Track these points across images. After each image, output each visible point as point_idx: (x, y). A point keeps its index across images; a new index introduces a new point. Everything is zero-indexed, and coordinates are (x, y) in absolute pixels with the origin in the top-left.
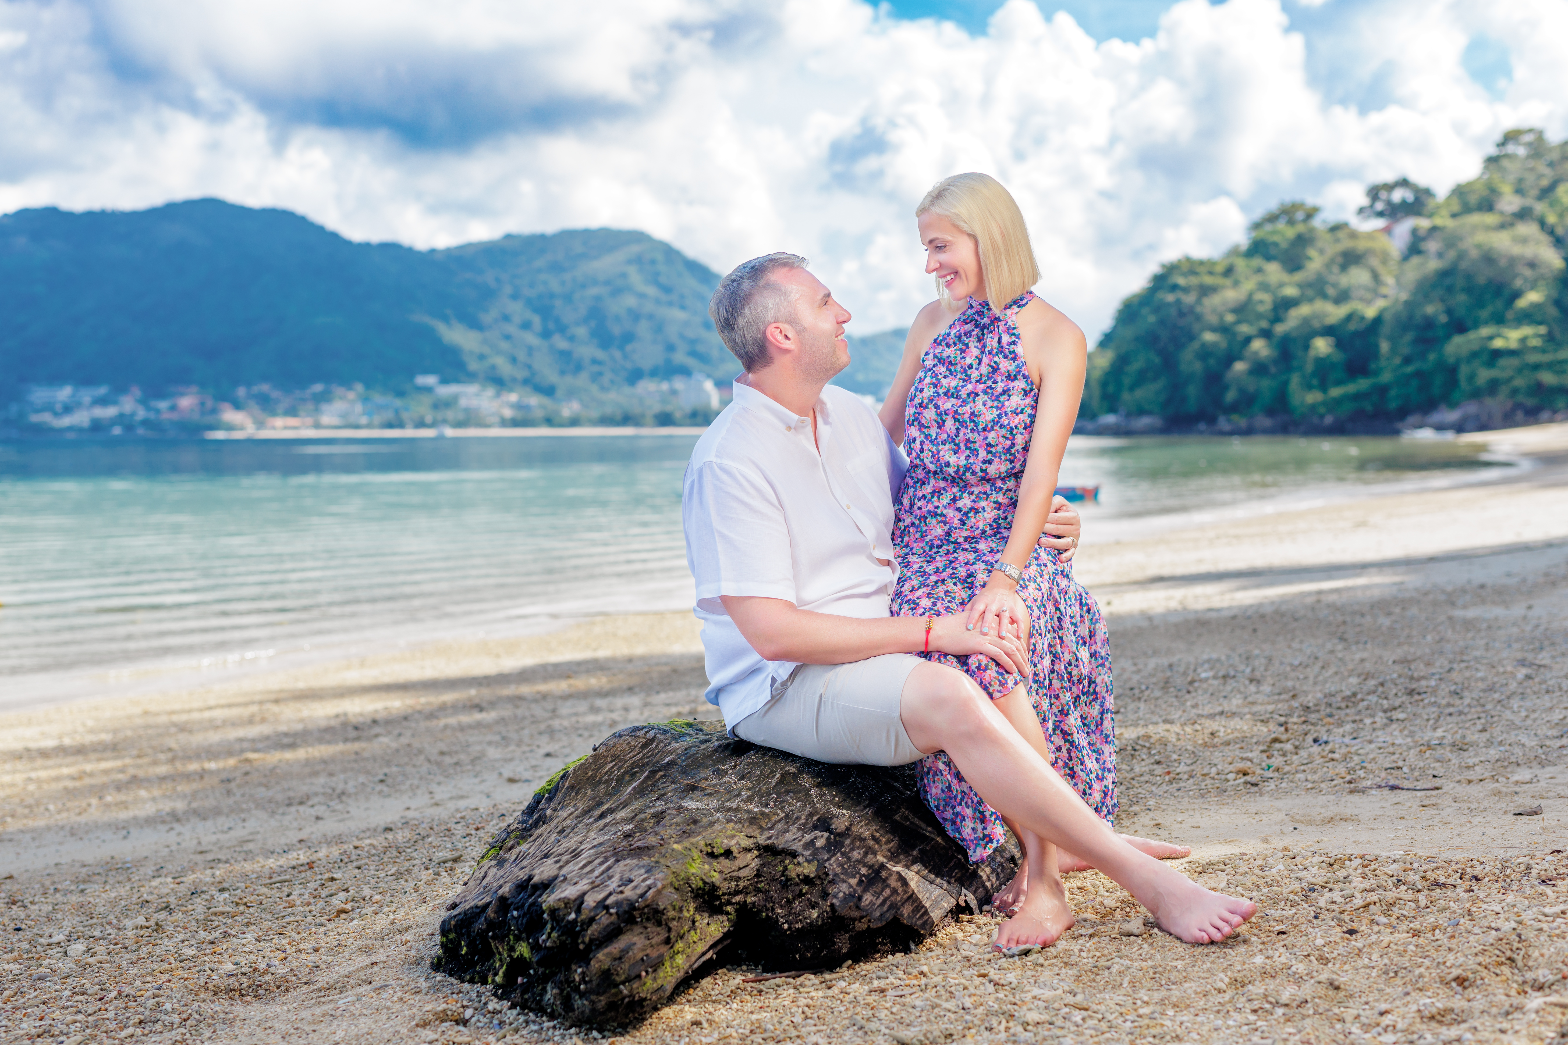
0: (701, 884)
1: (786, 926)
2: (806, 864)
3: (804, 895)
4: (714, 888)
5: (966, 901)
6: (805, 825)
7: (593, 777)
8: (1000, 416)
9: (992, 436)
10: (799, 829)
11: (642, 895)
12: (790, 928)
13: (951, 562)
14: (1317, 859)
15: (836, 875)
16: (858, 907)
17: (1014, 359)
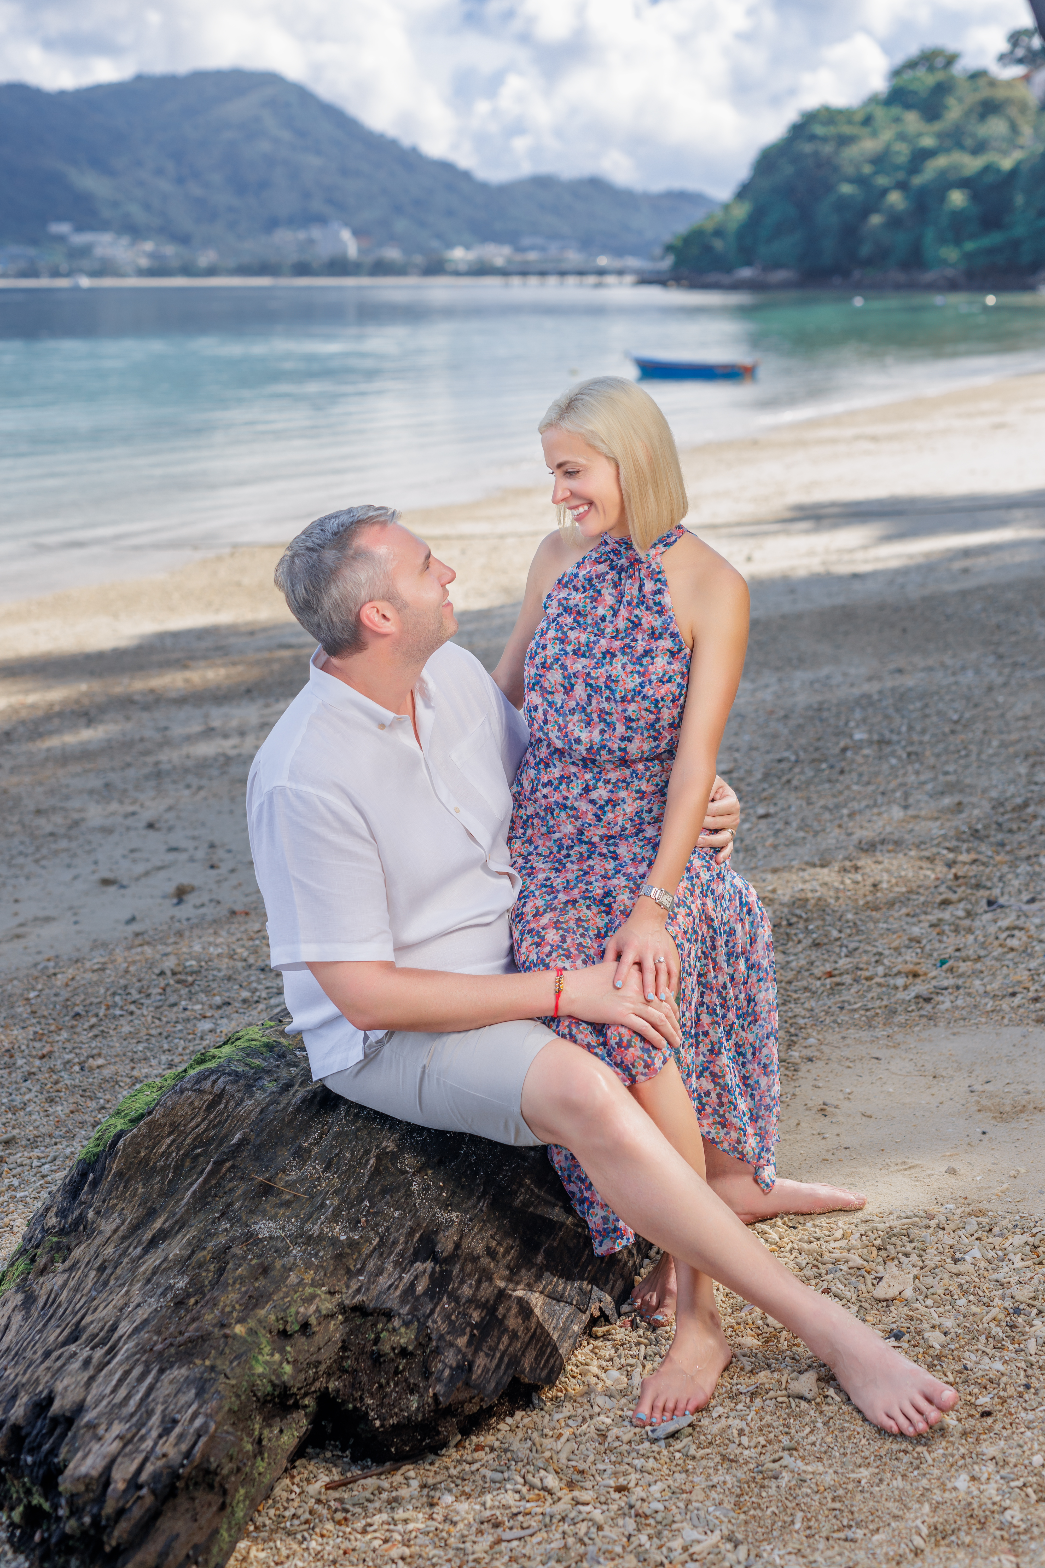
0: (269, 1388)
1: (378, 1423)
2: (403, 1330)
3: (401, 1373)
4: (285, 1388)
5: (600, 1309)
6: (402, 1254)
8: (642, 685)
9: (632, 708)
10: (396, 1264)
11: (188, 1454)
12: (382, 1426)
14: (1018, 1240)
15: (441, 1337)
16: (467, 1384)
17: (661, 612)
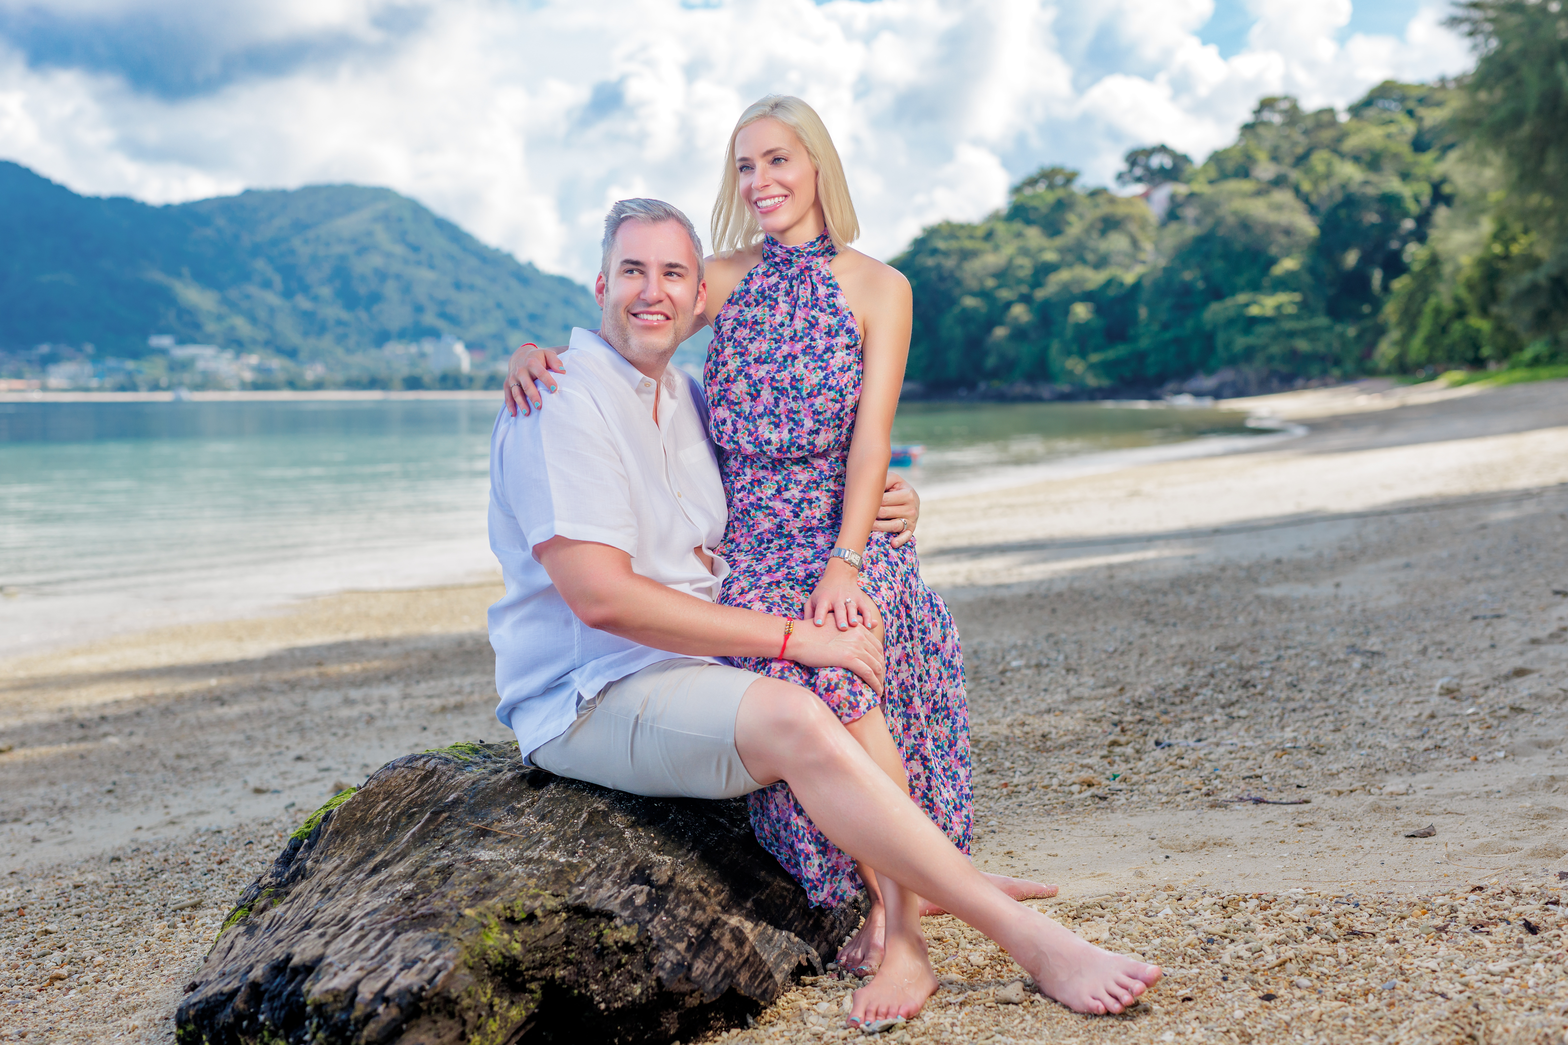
0: (500, 959)
1: (603, 1006)
2: (625, 928)
3: (624, 966)
4: (516, 962)
5: (808, 960)
6: (620, 877)
7: (363, 819)
10: (614, 883)
11: (430, 981)
12: (607, 1008)
13: (785, 560)
14: (1208, 901)
15: (661, 939)
16: (688, 979)
